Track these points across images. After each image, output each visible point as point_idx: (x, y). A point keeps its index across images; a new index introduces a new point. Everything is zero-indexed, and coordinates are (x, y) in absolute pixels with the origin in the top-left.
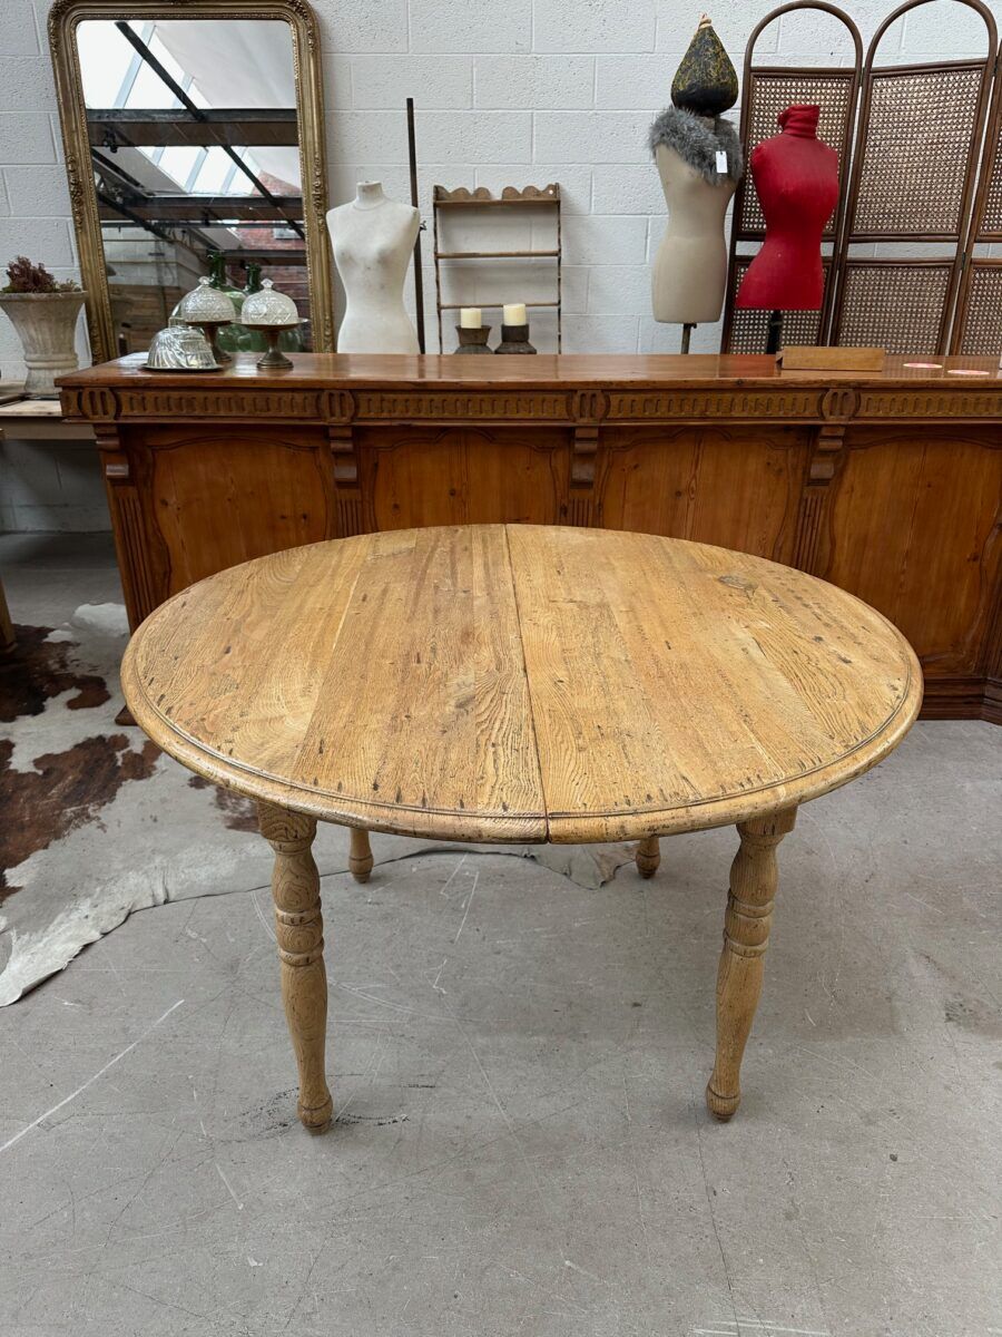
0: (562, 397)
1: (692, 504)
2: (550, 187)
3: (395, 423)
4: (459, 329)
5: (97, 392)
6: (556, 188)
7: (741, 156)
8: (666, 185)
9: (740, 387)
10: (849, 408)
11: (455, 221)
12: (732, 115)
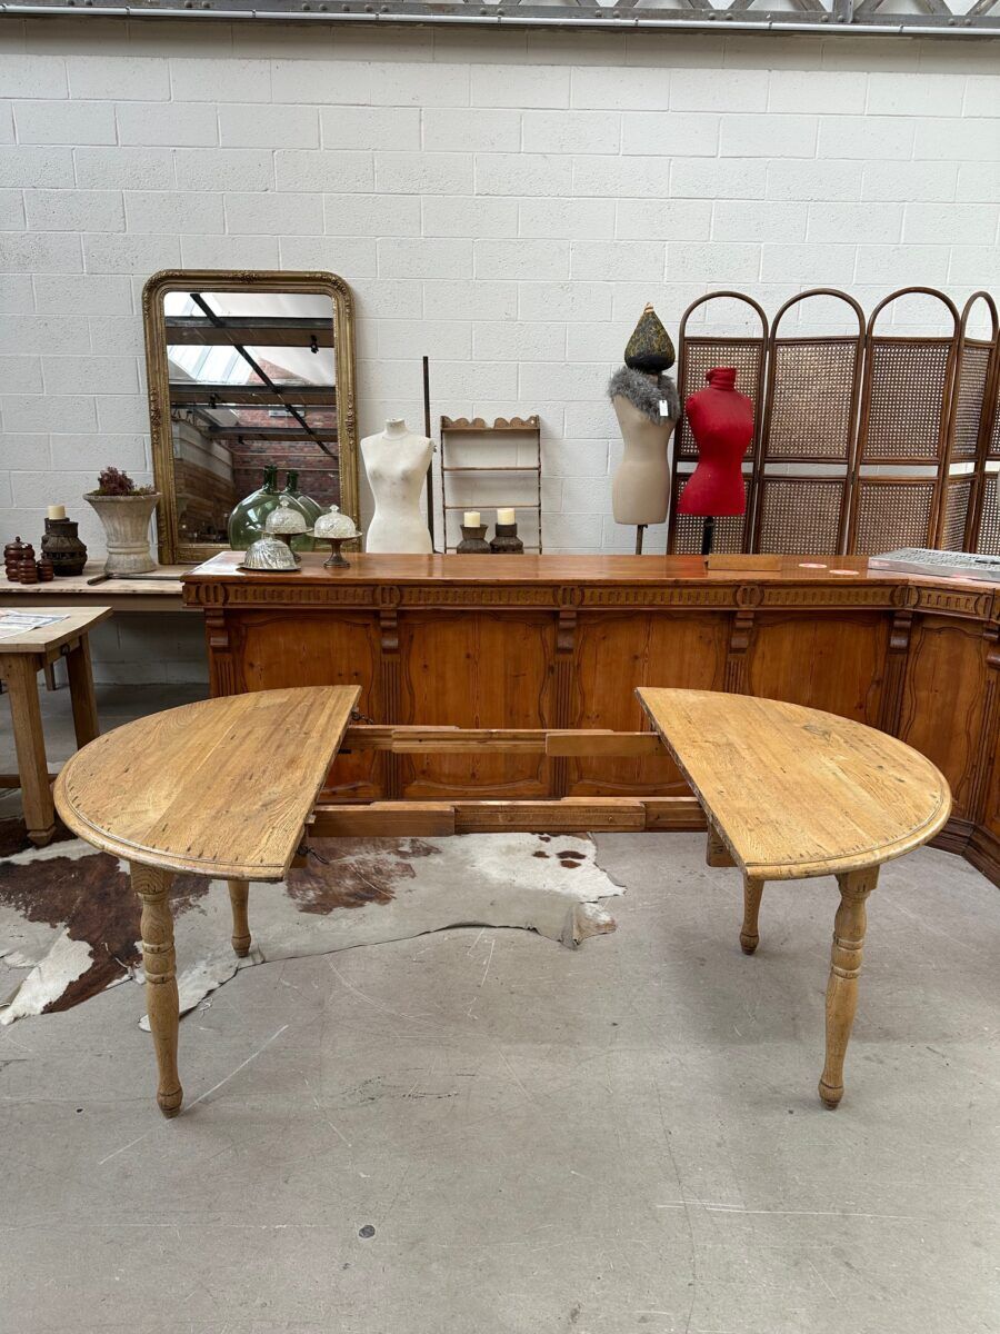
0: (550, 590)
1: (646, 665)
2: (531, 418)
3: (429, 608)
4: (463, 528)
5: (211, 587)
6: (536, 419)
7: (678, 403)
8: (622, 423)
9: (676, 585)
10: (756, 599)
11: (458, 442)
12: (672, 373)
